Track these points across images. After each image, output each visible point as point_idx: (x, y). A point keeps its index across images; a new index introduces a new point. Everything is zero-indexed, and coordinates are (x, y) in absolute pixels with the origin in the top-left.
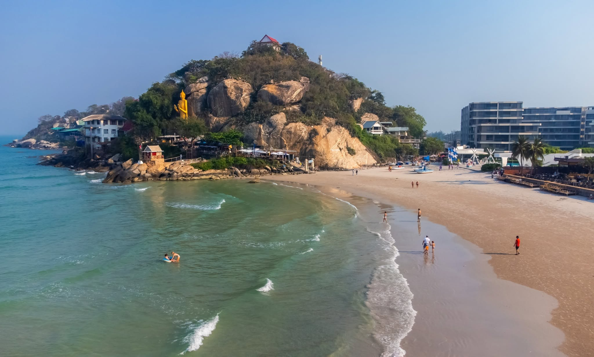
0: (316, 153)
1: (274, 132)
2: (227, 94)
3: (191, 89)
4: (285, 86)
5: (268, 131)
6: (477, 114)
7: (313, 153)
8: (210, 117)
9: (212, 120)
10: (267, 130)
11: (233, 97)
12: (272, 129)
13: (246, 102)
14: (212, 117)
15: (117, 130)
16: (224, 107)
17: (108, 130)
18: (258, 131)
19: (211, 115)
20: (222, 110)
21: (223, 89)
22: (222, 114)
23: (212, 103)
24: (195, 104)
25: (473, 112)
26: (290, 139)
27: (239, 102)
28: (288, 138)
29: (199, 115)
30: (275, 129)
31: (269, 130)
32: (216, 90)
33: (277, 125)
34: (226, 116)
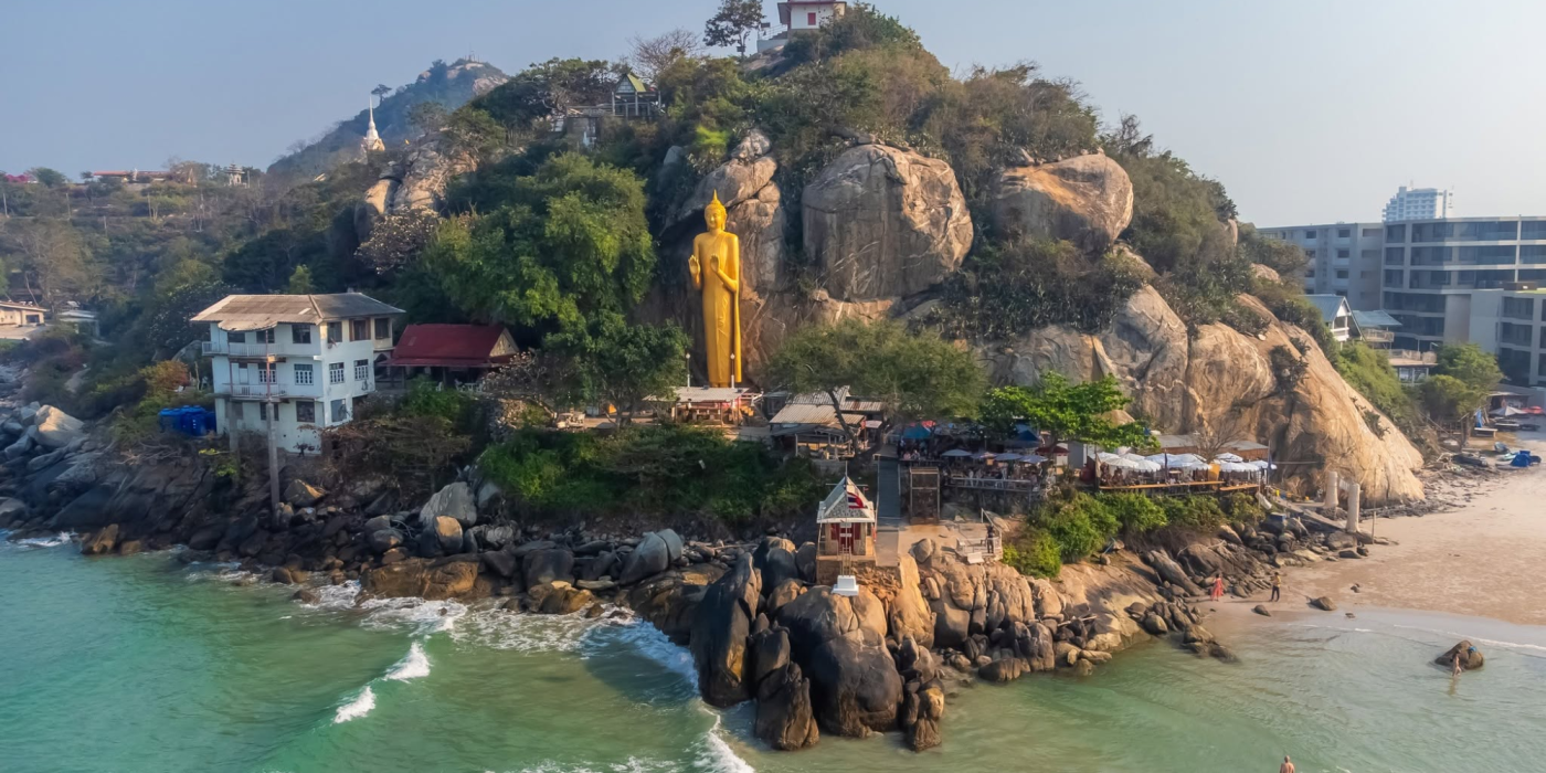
0: (1324, 445)
1: (1158, 369)
2: (900, 209)
3: (740, 188)
4: (1083, 174)
5: (1135, 366)
6: (1455, 255)
7: (1315, 446)
8: (820, 303)
9: (828, 315)
10: (1127, 359)
11: (921, 222)
12: (1149, 355)
13: (962, 239)
14: (826, 301)
15: (371, 362)
16: (879, 262)
17: (342, 365)
18: (1089, 362)
19: (821, 294)
20: (866, 273)
21: (883, 190)
22: (863, 290)
23: (832, 243)
24: (753, 248)
25: (1442, 248)
26: (1217, 390)
27: (944, 240)
28: (1210, 390)
29: (772, 294)
30: (1160, 357)
31: (1134, 359)
32: (855, 193)
33: (1168, 340)
34: (883, 296)
